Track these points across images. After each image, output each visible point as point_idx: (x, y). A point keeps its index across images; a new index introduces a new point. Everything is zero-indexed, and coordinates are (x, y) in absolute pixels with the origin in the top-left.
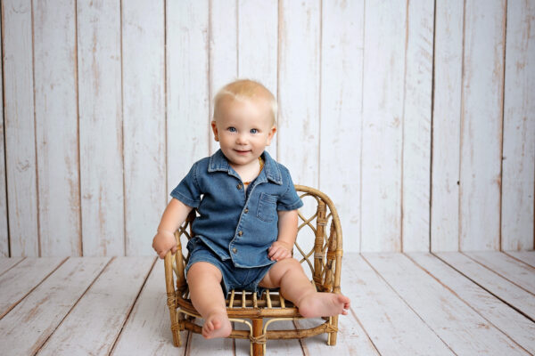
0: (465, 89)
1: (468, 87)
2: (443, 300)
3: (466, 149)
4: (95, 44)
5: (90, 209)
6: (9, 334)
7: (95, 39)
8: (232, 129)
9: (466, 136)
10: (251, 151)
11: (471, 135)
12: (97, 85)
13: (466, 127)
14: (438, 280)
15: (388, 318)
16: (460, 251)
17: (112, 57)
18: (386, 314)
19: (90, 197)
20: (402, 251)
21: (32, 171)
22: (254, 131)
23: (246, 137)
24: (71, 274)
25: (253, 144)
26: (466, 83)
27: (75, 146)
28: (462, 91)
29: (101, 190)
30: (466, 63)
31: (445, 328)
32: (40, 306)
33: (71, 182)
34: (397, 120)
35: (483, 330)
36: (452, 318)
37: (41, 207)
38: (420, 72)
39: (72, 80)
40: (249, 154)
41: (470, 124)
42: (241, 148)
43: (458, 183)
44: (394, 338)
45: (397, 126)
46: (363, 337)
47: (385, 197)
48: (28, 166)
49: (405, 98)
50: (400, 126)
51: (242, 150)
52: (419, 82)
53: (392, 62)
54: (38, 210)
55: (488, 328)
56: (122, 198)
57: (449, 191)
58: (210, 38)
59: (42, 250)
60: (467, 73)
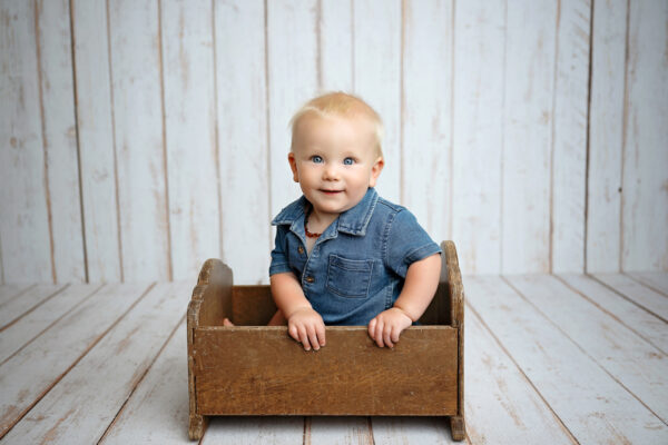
0: (630, 76)
1: (633, 72)
2: (605, 327)
3: (630, 148)
4: (182, 28)
5: (180, 227)
6: (100, 367)
7: (181, 22)
8: (316, 158)
9: (630, 133)
10: (345, 191)
11: (636, 132)
12: (185, 78)
13: (630, 123)
14: (598, 305)
15: (540, 347)
16: (621, 272)
17: (203, 44)
18: (537, 343)
19: (179, 211)
20: (551, 272)
21: (110, 181)
22: (349, 160)
23: (336, 169)
24: (162, 301)
25: (346, 180)
26: (630, 68)
27: (161, 151)
28: (626, 78)
29: (192, 202)
30: (631, 44)
31: (609, 358)
32: (131, 338)
33: (156, 194)
34: (545, 114)
35: (655, 360)
36: (617, 347)
37: (123, 223)
38: (574, 56)
39: (156, 72)
40: (341, 196)
41: (635, 119)
42: (329, 186)
43: (620, 190)
44: (549, 369)
45: (547, 122)
46: (513, 368)
47: (530, 208)
48: (106, 176)
49: (555, 87)
50: (550, 122)
51: (331, 188)
52: (573, 68)
53: (540, 44)
54: (119, 227)
55: (660, 358)
56: (217, 212)
57: (608, 200)
58: (319, 19)
59: (125, 274)
60: (632, 56)
